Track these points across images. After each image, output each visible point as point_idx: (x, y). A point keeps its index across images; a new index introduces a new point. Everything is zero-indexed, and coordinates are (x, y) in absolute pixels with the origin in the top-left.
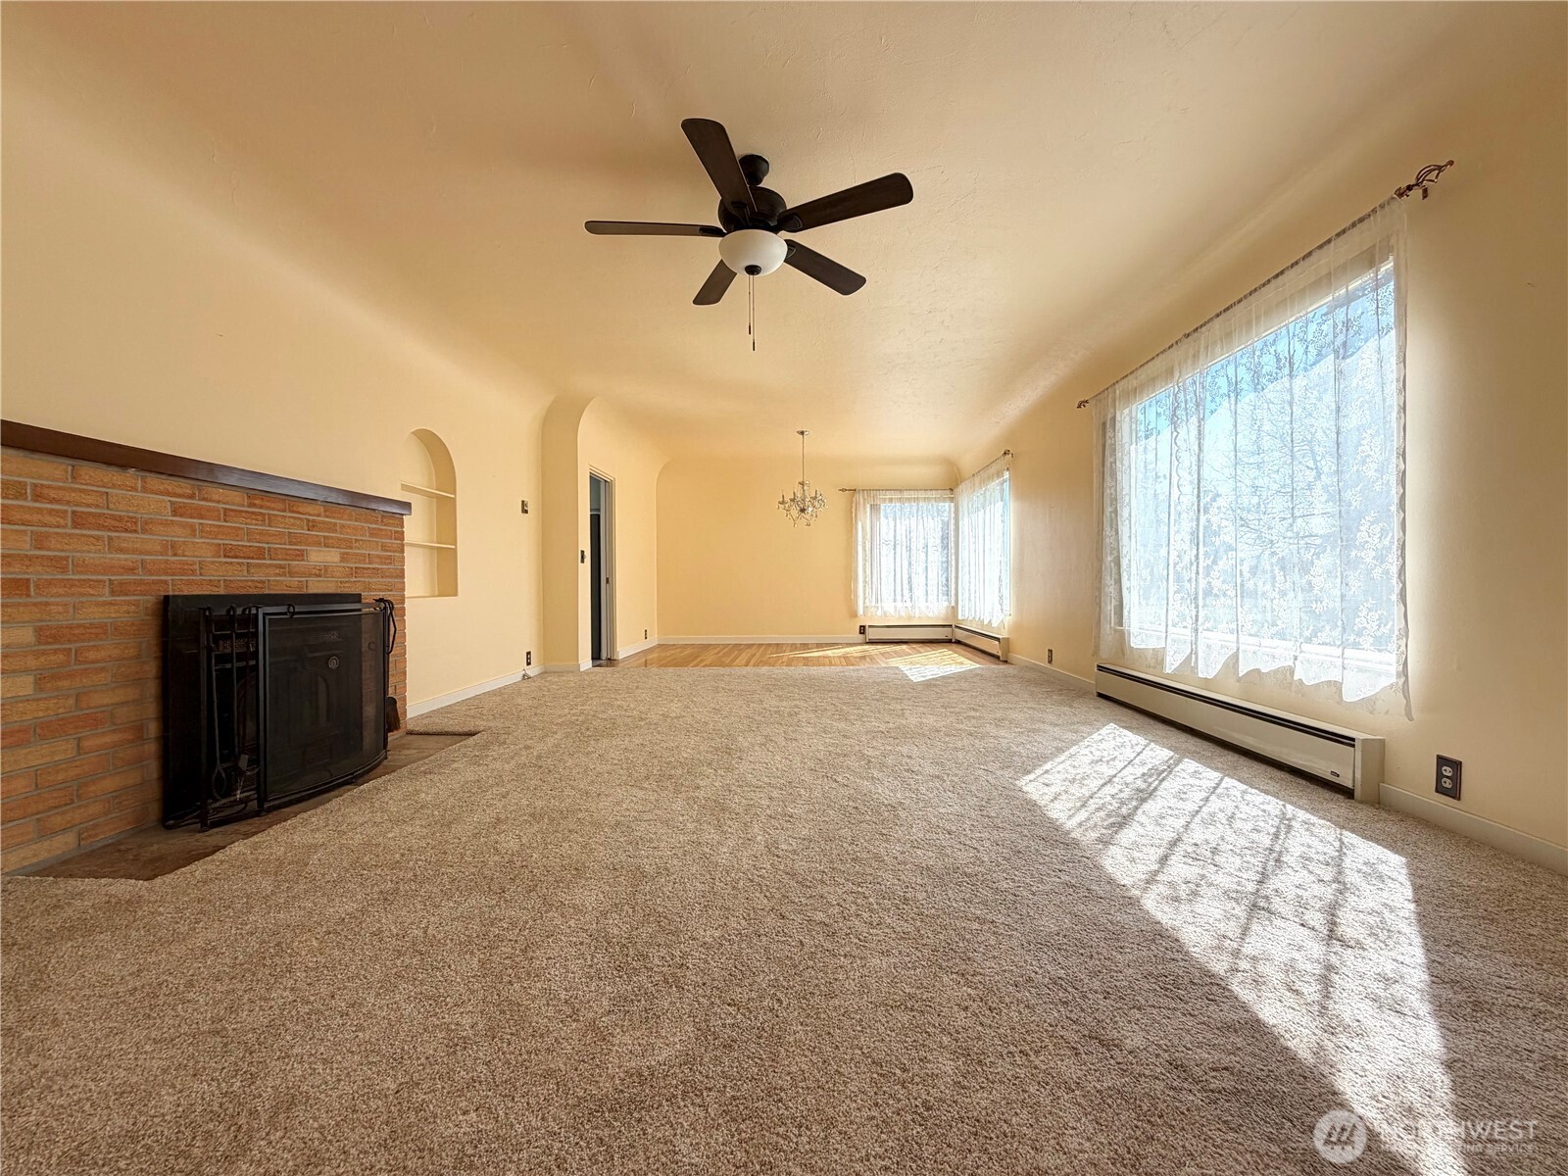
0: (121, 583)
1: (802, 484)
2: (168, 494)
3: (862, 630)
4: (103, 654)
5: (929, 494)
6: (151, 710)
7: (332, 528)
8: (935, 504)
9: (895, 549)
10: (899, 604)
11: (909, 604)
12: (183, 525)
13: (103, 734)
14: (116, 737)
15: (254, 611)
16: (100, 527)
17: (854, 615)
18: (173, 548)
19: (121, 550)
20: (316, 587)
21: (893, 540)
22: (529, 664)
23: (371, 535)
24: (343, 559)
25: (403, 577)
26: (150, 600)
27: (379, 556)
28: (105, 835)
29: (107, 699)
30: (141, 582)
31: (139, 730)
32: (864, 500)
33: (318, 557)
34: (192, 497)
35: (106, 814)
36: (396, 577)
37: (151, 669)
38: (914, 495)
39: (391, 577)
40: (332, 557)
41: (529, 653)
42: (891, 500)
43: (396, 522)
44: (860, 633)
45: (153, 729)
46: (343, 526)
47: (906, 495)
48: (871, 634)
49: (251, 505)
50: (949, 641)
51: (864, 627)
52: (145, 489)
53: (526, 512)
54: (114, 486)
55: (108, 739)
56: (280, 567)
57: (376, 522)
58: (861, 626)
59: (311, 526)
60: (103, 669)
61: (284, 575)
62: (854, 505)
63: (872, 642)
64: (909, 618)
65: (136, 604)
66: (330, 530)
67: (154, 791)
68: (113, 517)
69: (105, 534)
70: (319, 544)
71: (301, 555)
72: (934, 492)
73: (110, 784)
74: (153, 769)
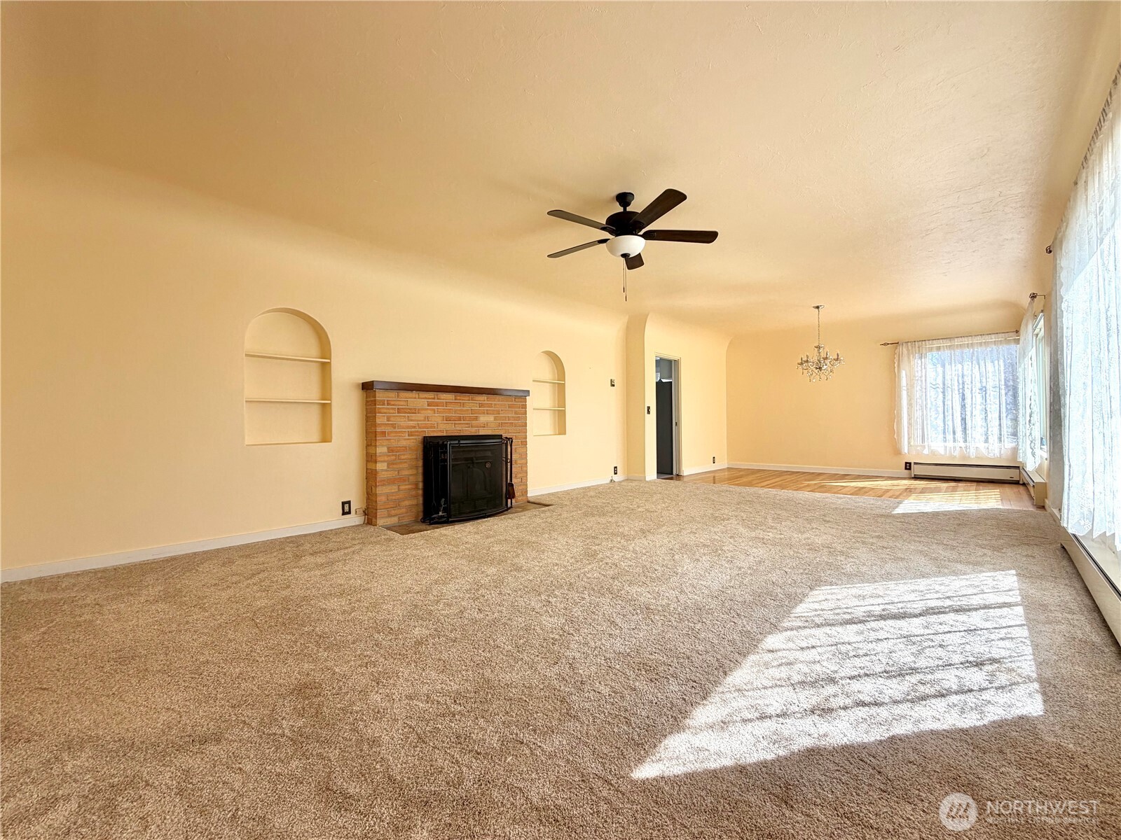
0: (411, 432)
1: (818, 347)
2: (426, 398)
3: (908, 466)
4: (406, 457)
5: (988, 339)
6: (420, 478)
7: (490, 405)
8: (994, 347)
9: (944, 392)
10: (950, 444)
11: (963, 445)
12: (431, 410)
13: (406, 485)
14: (410, 487)
15: (446, 443)
16: (406, 413)
17: (897, 452)
18: (427, 418)
19: (412, 420)
20: (482, 432)
21: (941, 386)
22: (616, 474)
23: (509, 407)
24: (495, 419)
25: (526, 426)
26: (420, 438)
27: (513, 417)
28: (406, 520)
29: (406, 473)
30: (417, 432)
31: (417, 484)
32: (908, 350)
33: (483, 419)
34: (434, 399)
35: (407, 513)
36: (523, 426)
37: (420, 463)
38: (966, 341)
39: (520, 426)
40: (491, 418)
41: (616, 467)
42: (939, 349)
43: (523, 400)
44: (906, 469)
45: (421, 485)
46: (495, 405)
47: (957, 342)
48: (917, 470)
49: (455, 399)
50: (1017, 483)
51: (910, 463)
52: (419, 398)
53: (613, 385)
54: (409, 398)
55: (407, 487)
56: (467, 424)
57: (512, 401)
58: (906, 463)
59: (481, 405)
60: (405, 462)
61: (469, 427)
62: (896, 356)
63: (916, 478)
64: (964, 457)
65: (416, 439)
66: (489, 407)
67: (421, 508)
68: (409, 409)
69: (406, 415)
70: (484, 413)
71: (476, 419)
72: (993, 336)
73: (407, 503)
74: (421, 500)
